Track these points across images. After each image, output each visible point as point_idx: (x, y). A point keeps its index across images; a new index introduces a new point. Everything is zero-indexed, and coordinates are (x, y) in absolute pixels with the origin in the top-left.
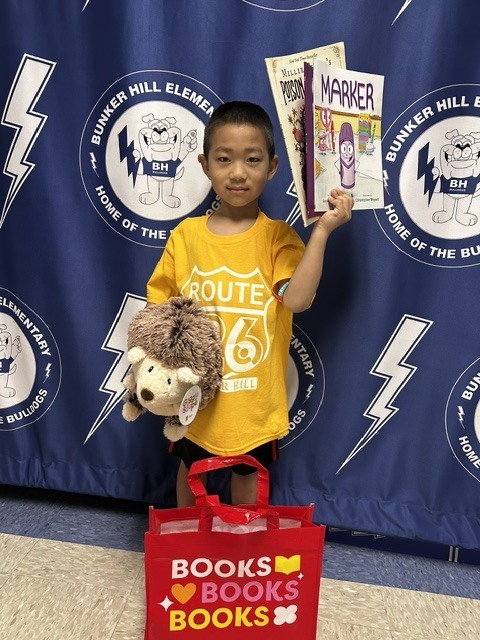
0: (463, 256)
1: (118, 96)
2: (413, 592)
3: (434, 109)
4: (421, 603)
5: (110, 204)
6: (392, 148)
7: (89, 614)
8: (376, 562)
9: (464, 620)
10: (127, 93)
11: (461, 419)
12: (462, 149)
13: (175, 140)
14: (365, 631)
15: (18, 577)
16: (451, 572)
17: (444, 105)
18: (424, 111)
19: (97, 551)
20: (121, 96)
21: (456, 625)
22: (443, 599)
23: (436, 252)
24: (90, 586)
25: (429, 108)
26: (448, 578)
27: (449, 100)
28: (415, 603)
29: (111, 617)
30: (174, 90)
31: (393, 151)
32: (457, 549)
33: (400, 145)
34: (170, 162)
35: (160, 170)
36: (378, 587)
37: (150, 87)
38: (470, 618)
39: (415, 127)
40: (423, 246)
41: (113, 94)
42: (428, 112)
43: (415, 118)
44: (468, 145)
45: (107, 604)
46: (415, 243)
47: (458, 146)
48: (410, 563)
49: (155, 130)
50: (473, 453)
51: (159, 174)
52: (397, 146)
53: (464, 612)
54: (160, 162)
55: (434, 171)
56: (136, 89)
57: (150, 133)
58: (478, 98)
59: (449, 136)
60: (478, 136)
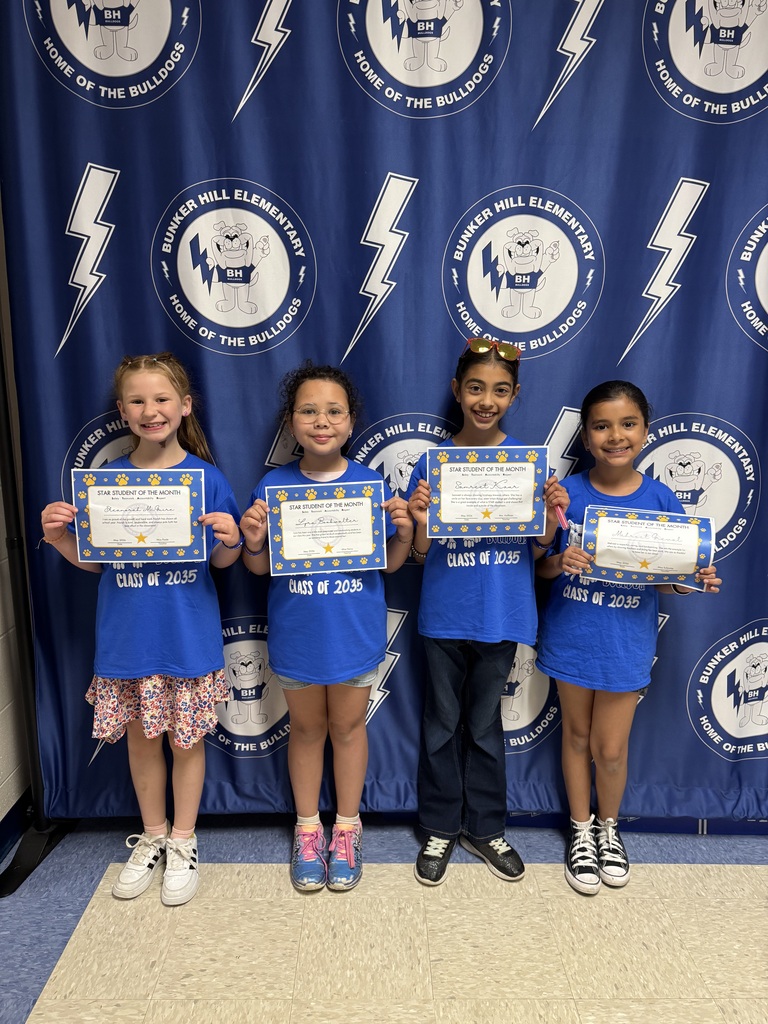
1: (375, 436)
2: (672, 865)
7: (397, 921)
8: (633, 844)
9: (720, 883)
10: (384, 434)
11: (701, 701)
12: (684, 466)
14: (639, 902)
16: (704, 843)
17: (665, 431)
20: (379, 437)
21: (714, 887)
22: (699, 868)
26: (701, 849)
28: (675, 874)
29: (418, 920)
30: (426, 429)
32: (705, 821)
36: (641, 865)
37: (405, 427)
38: (724, 880)
41: (371, 435)
42: (651, 438)
44: (689, 463)
47: (681, 464)
48: (664, 840)
49: (409, 464)
50: (713, 730)
53: (719, 876)
56: (392, 431)
57: (404, 468)
58: (694, 424)
59: (672, 456)
60: (697, 456)
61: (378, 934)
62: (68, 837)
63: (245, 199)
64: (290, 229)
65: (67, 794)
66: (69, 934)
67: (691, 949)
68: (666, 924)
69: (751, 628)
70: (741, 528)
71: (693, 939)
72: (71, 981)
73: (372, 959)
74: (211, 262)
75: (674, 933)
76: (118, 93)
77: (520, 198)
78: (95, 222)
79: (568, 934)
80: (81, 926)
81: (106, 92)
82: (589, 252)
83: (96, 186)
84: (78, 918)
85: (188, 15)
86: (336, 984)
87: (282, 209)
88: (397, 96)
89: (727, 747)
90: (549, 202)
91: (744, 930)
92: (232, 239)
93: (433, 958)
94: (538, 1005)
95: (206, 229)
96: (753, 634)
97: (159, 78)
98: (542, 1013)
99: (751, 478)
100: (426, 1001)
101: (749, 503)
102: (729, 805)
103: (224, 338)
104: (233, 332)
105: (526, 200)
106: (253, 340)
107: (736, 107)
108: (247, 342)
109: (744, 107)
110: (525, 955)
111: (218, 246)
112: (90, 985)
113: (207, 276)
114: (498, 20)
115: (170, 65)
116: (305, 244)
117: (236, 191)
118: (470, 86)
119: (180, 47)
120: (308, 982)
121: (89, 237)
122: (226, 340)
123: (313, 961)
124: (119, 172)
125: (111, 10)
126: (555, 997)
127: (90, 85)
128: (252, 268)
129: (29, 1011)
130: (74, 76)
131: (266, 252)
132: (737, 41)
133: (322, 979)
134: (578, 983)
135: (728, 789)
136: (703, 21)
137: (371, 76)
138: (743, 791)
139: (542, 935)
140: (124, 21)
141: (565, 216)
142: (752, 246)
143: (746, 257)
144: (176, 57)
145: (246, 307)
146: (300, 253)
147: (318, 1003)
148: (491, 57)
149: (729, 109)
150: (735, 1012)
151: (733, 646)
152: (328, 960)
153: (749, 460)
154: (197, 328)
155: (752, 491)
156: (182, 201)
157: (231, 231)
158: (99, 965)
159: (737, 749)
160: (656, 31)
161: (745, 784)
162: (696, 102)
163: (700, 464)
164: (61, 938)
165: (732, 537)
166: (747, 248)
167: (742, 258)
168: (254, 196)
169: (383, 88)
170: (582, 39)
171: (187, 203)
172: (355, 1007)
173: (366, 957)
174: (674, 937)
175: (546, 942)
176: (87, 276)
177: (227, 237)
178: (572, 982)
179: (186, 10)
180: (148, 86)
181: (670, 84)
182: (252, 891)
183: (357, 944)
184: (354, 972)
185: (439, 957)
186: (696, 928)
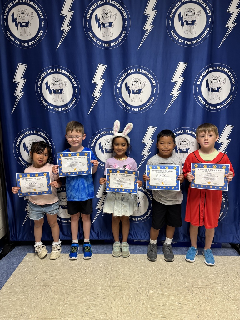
7: (103, 268)
10: (101, 134)
15: (81, 263)
17: (178, 132)
20: (99, 135)
24: (101, 262)
29: (109, 268)
30: (111, 132)
34: (112, 149)
35: (109, 151)
37: (106, 132)
41: (97, 134)
44: (185, 141)
45: (107, 265)
47: (183, 141)
49: (108, 142)
55: (177, 148)
56: (103, 133)
57: (106, 143)
58: (186, 130)
59: (180, 139)
60: (187, 139)
61: (98, 271)
62: (17, 247)
63: (60, 71)
64: (72, 79)
65: (16, 235)
66: (14, 270)
67: (184, 276)
68: (179, 270)
71: (185, 273)
72: (14, 281)
73: (95, 277)
74: (51, 88)
75: (180, 272)
76: (26, 44)
77: (135, 69)
78: (21, 79)
79: (150, 272)
80: (18, 268)
81: (23, 44)
82: (154, 83)
83: (21, 69)
84: (17, 266)
85: (44, 23)
86: (84, 282)
87: (70, 73)
88: (100, 43)
90: (143, 70)
91: (200, 271)
92: (57, 82)
93: (111, 277)
94: (138, 288)
95: (50, 79)
97: (36, 40)
98: (139, 290)
100: (107, 287)
103: (55, 108)
104: (58, 107)
105: (136, 70)
106: (63, 109)
107: (194, 42)
108: (62, 109)
109: (196, 42)
110: (137, 276)
111: (53, 84)
112: (18, 282)
113: (50, 92)
114: (127, 22)
115: (39, 36)
116: (77, 83)
117: (58, 69)
118: (120, 40)
119: (42, 31)
120: (77, 282)
121: (19, 83)
122: (56, 109)
123: (79, 277)
124: (27, 65)
125: (24, 23)
126: (143, 286)
127: (19, 43)
128: (62, 89)
129: (2, 288)
130: (15, 40)
131: (66, 85)
132: (193, 24)
133: (80, 281)
134: (150, 283)
136: (183, 19)
137: (93, 38)
139: (143, 272)
140: (27, 26)
141: (147, 74)
142: (200, 80)
143: (198, 83)
144: (41, 34)
145: (61, 100)
146: (75, 85)
147: (78, 287)
148: (125, 32)
149: (192, 43)
150: (192, 291)
152: (83, 277)
154: (48, 106)
156: (43, 72)
157: (57, 80)
158: (21, 277)
160: (170, 23)
162: (182, 41)
163: (188, 141)
164: (12, 271)
166: (198, 81)
167: (198, 84)
168: (63, 70)
169: (97, 41)
170: (150, 26)
171: (44, 73)
172: (88, 288)
173: (93, 276)
174: (180, 273)
175: (144, 273)
176: (19, 93)
177: (56, 81)
178: (148, 283)
179: (43, 22)
180: (34, 42)
181: (175, 37)
182: (65, 260)
183: (92, 273)
184: (89, 280)
185: (113, 276)
186: (187, 271)
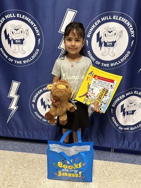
0: (111, 66)
1: (2, 19)
2: (99, 161)
3: (101, 20)
4: (101, 164)
5: (5, 54)
6: (89, 33)
7: (7, 170)
9: (112, 168)
11: (112, 112)
12: (110, 33)
13: (22, 32)
17: (104, 19)
18: (98, 21)
19: (12, 153)
21: (109, 169)
22: (107, 162)
23: (103, 65)
24: (9, 162)
25: (99, 20)
26: (110, 156)
27: (105, 17)
28: (99, 164)
29: (13, 171)
30: (20, 16)
31: (89, 34)
32: (113, 149)
33: (91, 32)
34: (21, 40)
35: (18, 42)
37: (12, 15)
39: (95, 26)
40: (99, 63)
42: (99, 21)
43: (95, 23)
44: (112, 31)
45: (13, 167)
46: (97, 62)
47: (109, 32)
49: (15, 29)
50: (116, 122)
51: (18, 43)
52: (90, 33)
53: (112, 166)
54: (18, 40)
55: (102, 40)
56: (8, 16)
57: (14, 31)
58: (114, 16)
59: (106, 29)
60: (114, 28)
69: (130, 91)
70: (128, 55)
89: (120, 128)
93: (9, 185)
96: (131, 93)
99: (133, 36)
101: (132, 45)
102: (120, 145)
135: (120, 140)
138: (125, 141)
151: (123, 96)
153: (132, 29)
155: (133, 41)
159: (123, 129)
161: (126, 139)
163: (115, 32)
165: (125, 58)
185: (11, 184)
186: (98, 184)
